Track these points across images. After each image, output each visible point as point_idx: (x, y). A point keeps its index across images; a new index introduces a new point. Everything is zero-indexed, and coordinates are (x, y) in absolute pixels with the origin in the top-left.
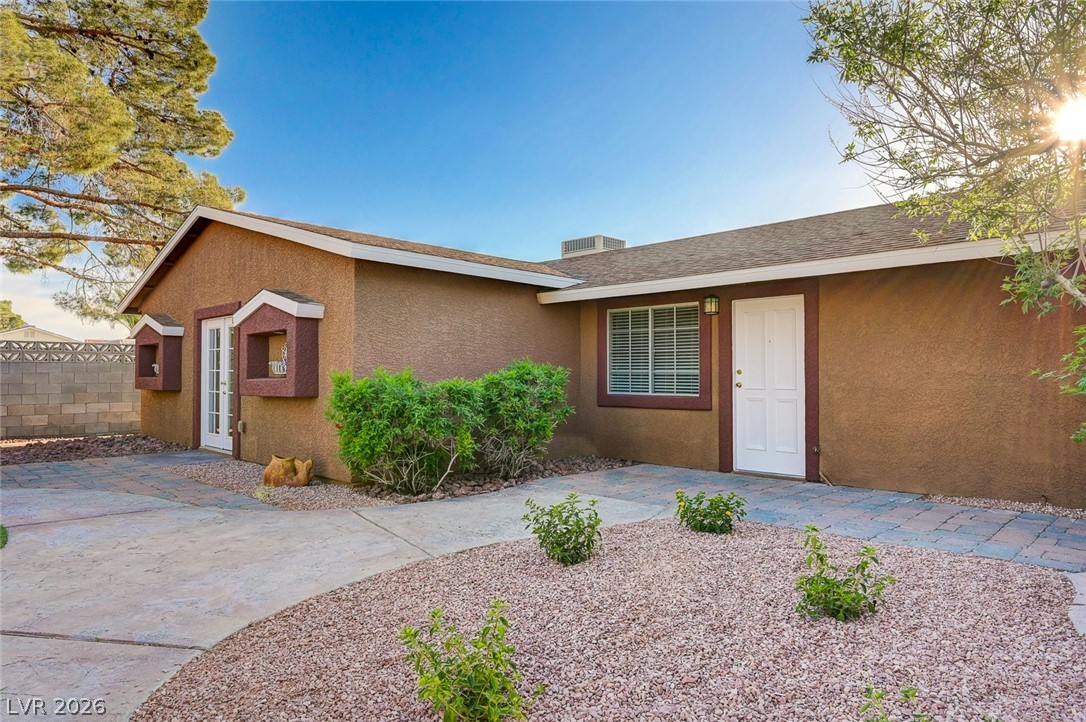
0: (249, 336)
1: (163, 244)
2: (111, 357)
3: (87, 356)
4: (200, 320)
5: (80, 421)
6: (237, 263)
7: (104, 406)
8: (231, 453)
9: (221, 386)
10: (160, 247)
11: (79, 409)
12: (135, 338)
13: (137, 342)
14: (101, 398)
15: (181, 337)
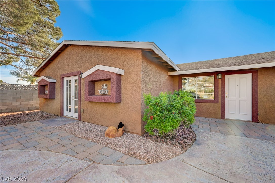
0: (89, 81)
1: (45, 59)
2: (29, 89)
3: (21, 88)
4: (63, 77)
5: (18, 107)
6: (79, 59)
7: (27, 102)
8: (78, 119)
9: (71, 98)
10: (44, 60)
11: (18, 103)
12: (38, 83)
13: (39, 84)
14: (26, 100)
15: (55, 83)
